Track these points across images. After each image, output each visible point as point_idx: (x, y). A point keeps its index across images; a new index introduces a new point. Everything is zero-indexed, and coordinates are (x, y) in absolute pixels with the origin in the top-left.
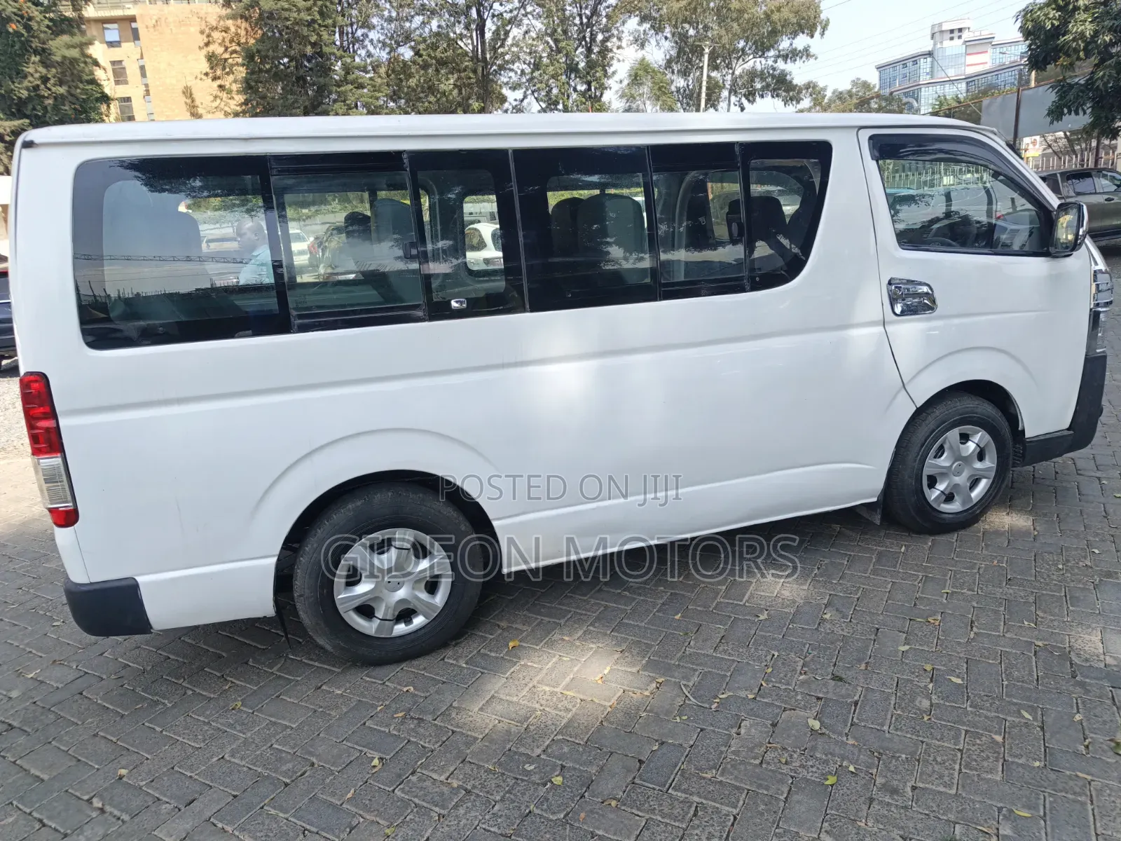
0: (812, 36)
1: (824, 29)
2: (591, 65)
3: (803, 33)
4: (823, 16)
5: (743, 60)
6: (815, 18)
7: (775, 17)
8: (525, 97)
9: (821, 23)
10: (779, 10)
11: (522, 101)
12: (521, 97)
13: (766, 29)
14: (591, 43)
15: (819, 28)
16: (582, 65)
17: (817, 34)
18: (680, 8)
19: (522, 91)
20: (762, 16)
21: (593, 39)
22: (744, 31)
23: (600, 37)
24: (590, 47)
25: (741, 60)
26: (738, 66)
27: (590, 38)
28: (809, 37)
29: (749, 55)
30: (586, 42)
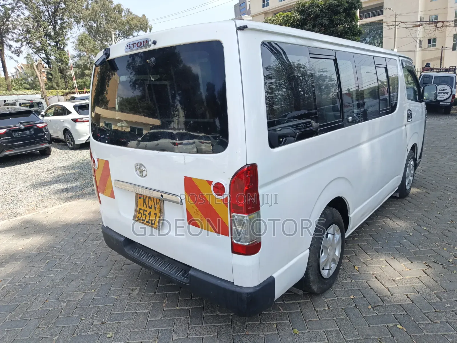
0: (146, 32)
1: (151, 29)
2: (57, 34)
3: (142, 30)
4: (150, 24)
5: (119, 39)
6: (147, 25)
7: (131, 22)
8: (22, 46)
9: (149, 27)
10: (132, 19)
11: (20, 48)
12: (20, 46)
13: (127, 27)
14: (55, 24)
15: (148, 29)
16: (52, 34)
17: (148, 31)
18: (89, 14)
19: (20, 43)
20: (126, 22)
21: (56, 23)
22: (119, 27)
23: (59, 22)
24: (55, 25)
25: (118, 38)
26: (117, 41)
27: (55, 22)
28: (144, 32)
29: (121, 37)
30: (52, 23)
